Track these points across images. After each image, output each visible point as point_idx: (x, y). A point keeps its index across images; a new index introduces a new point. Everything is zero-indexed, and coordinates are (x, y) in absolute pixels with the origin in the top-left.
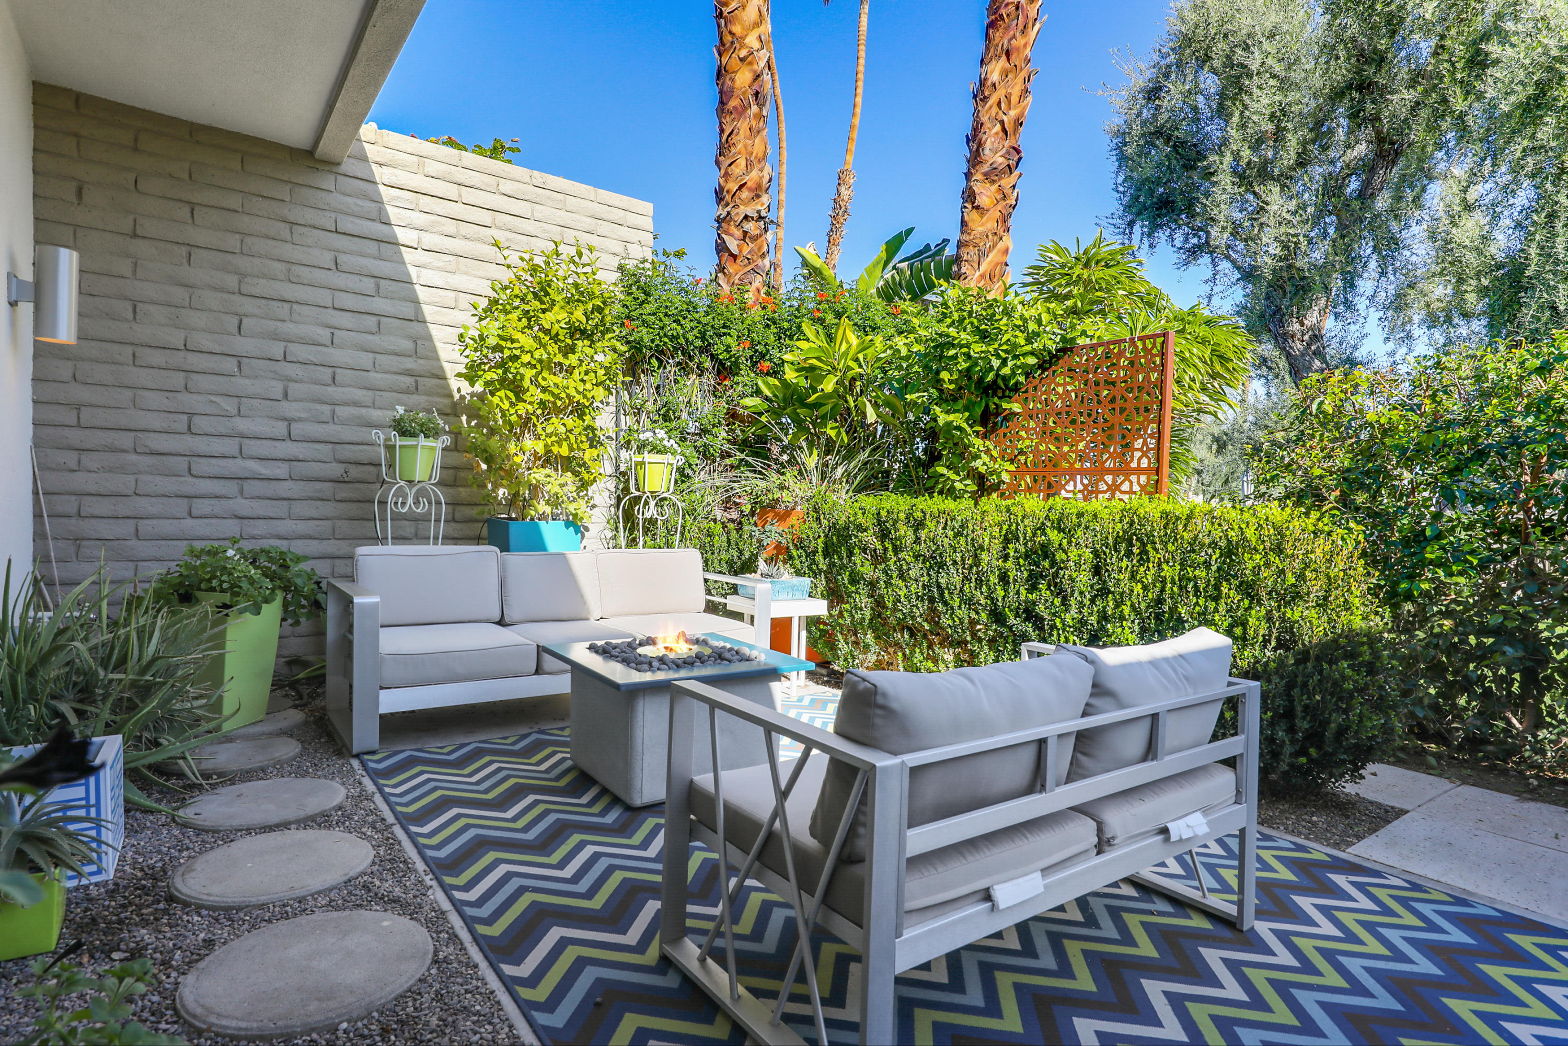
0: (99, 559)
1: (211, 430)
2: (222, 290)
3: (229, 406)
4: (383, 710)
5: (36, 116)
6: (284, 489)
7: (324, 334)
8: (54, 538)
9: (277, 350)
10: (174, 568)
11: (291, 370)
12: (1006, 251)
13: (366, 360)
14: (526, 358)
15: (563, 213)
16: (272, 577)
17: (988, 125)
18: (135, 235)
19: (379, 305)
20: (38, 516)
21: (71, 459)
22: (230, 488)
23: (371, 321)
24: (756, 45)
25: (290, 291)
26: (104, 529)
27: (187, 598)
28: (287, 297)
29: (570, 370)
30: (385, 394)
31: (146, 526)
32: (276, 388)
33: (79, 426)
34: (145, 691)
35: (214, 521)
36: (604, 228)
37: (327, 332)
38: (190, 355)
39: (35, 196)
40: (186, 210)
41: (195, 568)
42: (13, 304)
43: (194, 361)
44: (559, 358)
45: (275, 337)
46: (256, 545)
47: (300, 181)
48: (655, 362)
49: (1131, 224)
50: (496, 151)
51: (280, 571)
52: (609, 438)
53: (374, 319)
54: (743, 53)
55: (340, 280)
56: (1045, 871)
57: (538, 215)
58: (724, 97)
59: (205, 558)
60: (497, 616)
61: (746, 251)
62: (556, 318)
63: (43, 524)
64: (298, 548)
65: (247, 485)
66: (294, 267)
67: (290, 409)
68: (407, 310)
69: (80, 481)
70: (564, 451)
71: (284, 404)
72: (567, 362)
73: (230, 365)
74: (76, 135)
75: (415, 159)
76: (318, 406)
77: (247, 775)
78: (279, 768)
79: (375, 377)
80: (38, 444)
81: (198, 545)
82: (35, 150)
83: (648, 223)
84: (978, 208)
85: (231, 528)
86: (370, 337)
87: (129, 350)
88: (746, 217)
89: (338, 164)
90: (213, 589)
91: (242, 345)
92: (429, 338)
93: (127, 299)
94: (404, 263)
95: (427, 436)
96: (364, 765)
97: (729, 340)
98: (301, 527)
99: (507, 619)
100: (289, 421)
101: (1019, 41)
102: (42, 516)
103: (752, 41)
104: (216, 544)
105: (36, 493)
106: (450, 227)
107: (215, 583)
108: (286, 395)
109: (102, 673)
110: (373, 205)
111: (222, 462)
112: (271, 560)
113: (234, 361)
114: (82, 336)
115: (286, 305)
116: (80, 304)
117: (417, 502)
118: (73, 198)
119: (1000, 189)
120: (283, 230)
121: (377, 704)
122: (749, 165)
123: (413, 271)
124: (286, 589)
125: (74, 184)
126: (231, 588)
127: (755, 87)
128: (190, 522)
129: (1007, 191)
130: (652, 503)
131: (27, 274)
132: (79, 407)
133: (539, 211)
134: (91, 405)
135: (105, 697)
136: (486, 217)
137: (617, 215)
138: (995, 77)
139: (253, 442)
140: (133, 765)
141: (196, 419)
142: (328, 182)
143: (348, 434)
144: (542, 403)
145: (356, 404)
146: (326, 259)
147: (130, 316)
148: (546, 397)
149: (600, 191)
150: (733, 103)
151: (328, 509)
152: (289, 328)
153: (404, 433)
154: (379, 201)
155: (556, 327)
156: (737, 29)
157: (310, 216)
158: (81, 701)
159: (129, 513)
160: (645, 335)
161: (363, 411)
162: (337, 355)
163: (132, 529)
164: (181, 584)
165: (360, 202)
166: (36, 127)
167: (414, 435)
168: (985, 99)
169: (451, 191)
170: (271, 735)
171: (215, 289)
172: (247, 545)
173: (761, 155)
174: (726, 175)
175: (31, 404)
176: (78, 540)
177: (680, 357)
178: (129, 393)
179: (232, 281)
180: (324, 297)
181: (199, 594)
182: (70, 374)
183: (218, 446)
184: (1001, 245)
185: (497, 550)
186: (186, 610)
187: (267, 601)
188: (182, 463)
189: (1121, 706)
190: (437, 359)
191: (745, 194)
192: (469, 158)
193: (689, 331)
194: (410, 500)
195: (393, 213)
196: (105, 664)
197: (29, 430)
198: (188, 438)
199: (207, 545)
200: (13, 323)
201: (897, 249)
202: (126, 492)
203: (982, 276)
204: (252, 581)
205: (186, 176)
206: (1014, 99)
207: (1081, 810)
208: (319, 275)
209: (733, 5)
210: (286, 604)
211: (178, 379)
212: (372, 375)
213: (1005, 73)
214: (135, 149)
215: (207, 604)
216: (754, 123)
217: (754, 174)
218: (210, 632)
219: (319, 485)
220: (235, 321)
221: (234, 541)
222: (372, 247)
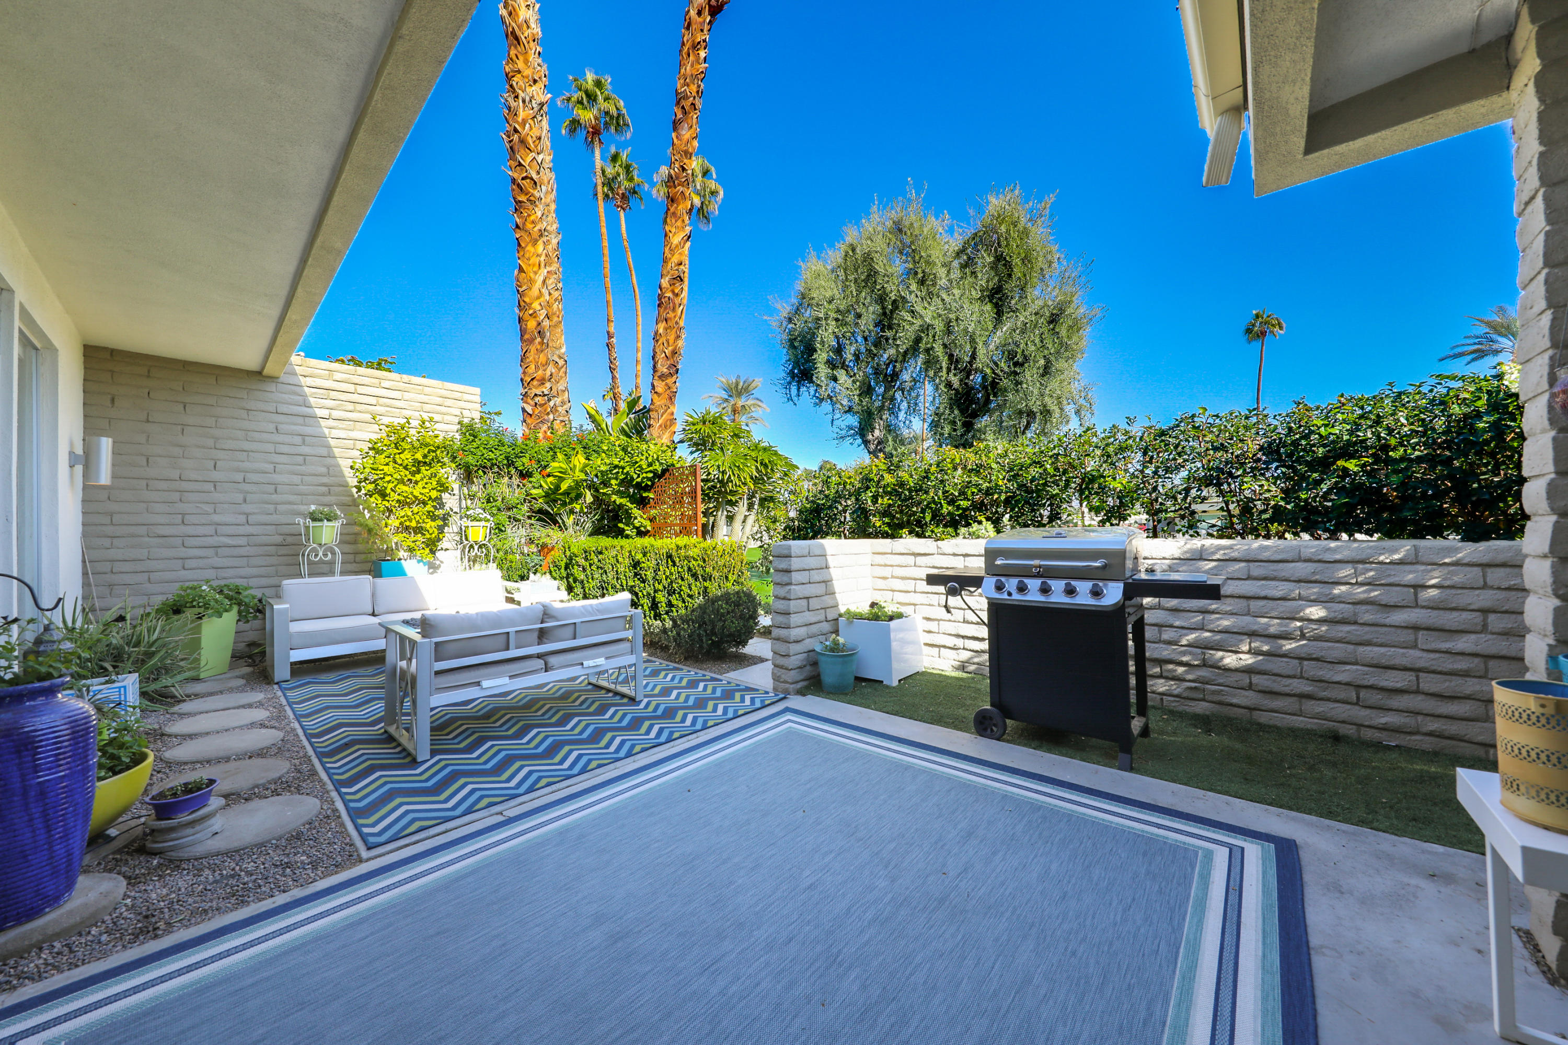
0: (125, 595)
1: (197, 522)
2: (204, 447)
3: (209, 508)
4: (292, 660)
5: (85, 362)
6: (243, 551)
7: (270, 467)
8: (96, 586)
9: (239, 477)
10: (170, 596)
11: (247, 487)
12: (672, 414)
13: (296, 479)
14: (388, 478)
15: (422, 396)
16: (230, 598)
17: (659, 353)
18: (148, 421)
19: (305, 450)
20: (85, 574)
21: (107, 542)
22: (210, 552)
23: (300, 459)
24: (538, 308)
25: (246, 445)
26: (127, 579)
27: (177, 611)
28: (245, 449)
29: (416, 483)
30: (309, 497)
31: (154, 576)
32: (239, 497)
33: (112, 524)
34: (151, 655)
35: (199, 571)
36: (449, 402)
37: (272, 466)
38: (183, 483)
39: (84, 404)
40: (181, 406)
41: (183, 597)
42: (71, 467)
43: (185, 485)
44: (410, 477)
45: (238, 470)
46: (222, 583)
47: (254, 387)
48: (480, 472)
49: (790, 383)
50: (379, 367)
51: (236, 596)
52: (456, 513)
53: (302, 457)
54: (531, 312)
55: (280, 438)
56: (511, 677)
57: (405, 398)
58: (523, 332)
59: (189, 591)
60: (371, 612)
61: (537, 412)
62: (407, 457)
63: (88, 578)
64: (253, 582)
65: (219, 550)
66: (249, 433)
67: (246, 508)
68: (324, 452)
69: (112, 554)
70: (414, 524)
71: (244, 505)
72: (414, 479)
73: (210, 487)
74: (112, 372)
75: (327, 372)
76: (266, 506)
77: (211, 694)
78: (231, 690)
79: (303, 488)
80: (85, 535)
81: (187, 584)
82: (84, 380)
83: (478, 399)
84: (656, 393)
85: (210, 574)
86: (299, 467)
87: (144, 483)
88: (536, 395)
89: (278, 378)
90: (194, 607)
91: (216, 475)
92: (338, 466)
93: (142, 455)
94: (321, 427)
95: (328, 520)
96: (280, 687)
97: (524, 460)
98: (255, 571)
99: (376, 612)
100: (247, 515)
101: (671, 315)
102: (87, 574)
103: (536, 306)
104: (195, 584)
105: (84, 561)
106: (350, 407)
107: (195, 603)
108: (245, 501)
109: (127, 648)
110: (300, 398)
111: (202, 539)
112: (230, 590)
113: (212, 484)
114: (114, 476)
115: (245, 453)
116: (113, 459)
117: (325, 555)
118: (109, 404)
119: (667, 385)
120: (243, 414)
121: (288, 657)
122: (537, 368)
123: (326, 431)
124: (239, 604)
125: (109, 396)
126: (205, 605)
127: (539, 329)
128: (183, 572)
129: (670, 385)
130: (476, 547)
131: (79, 451)
132: (111, 515)
133: (407, 396)
134: (119, 513)
135: (128, 659)
136: (373, 400)
137: (457, 395)
138: (661, 331)
139: (224, 527)
140: (144, 690)
141: (187, 517)
142: (271, 387)
143: (283, 519)
144: (398, 501)
145: (290, 503)
146: (271, 427)
147: (145, 463)
148: (400, 498)
149: (446, 383)
150: (526, 337)
151: (274, 560)
152: (246, 465)
153: (314, 520)
154: (304, 396)
155: (406, 462)
156: (527, 300)
157: (261, 405)
158: (116, 661)
159: (144, 569)
160: (470, 459)
161: (295, 507)
162: (277, 478)
163: (147, 578)
164: (174, 605)
165: (292, 397)
166: (85, 368)
167: (321, 520)
168: (657, 341)
169: (351, 388)
170: (231, 678)
171: (198, 447)
172: (215, 584)
173: (544, 362)
174: (524, 373)
175: (81, 514)
176: (111, 586)
177: (496, 469)
178: (144, 505)
179: (210, 443)
180: (270, 448)
181: (185, 609)
182: (106, 496)
183: (200, 530)
184: (669, 411)
185: (370, 577)
186: (176, 617)
187: (226, 611)
188: (179, 541)
189: (558, 621)
190: (344, 476)
191: (535, 383)
192: (361, 370)
193: (498, 456)
194: (321, 554)
195: (312, 400)
196: (128, 644)
197: (80, 528)
198: (182, 527)
199: (190, 584)
200: (72, 476)
201: (634, 407)
202: (142, 558)
203: (661, 426)
204: (216, 601)
205: (181, 389)
206: (671, 342)
207: (539, 656)
208: (265, 436)
209: (524, 288)
210: (239, 612)
211: (176, 495)
212: (301, 487)
213: (666, 329)
214: (148, 376)
215: (189, 614)
216: (539, 347)
217: (540, 372)
218: (190, 626)
219: (266, 548)
220: (212, 463)
221: (207, 581)
222: (300, 420)
